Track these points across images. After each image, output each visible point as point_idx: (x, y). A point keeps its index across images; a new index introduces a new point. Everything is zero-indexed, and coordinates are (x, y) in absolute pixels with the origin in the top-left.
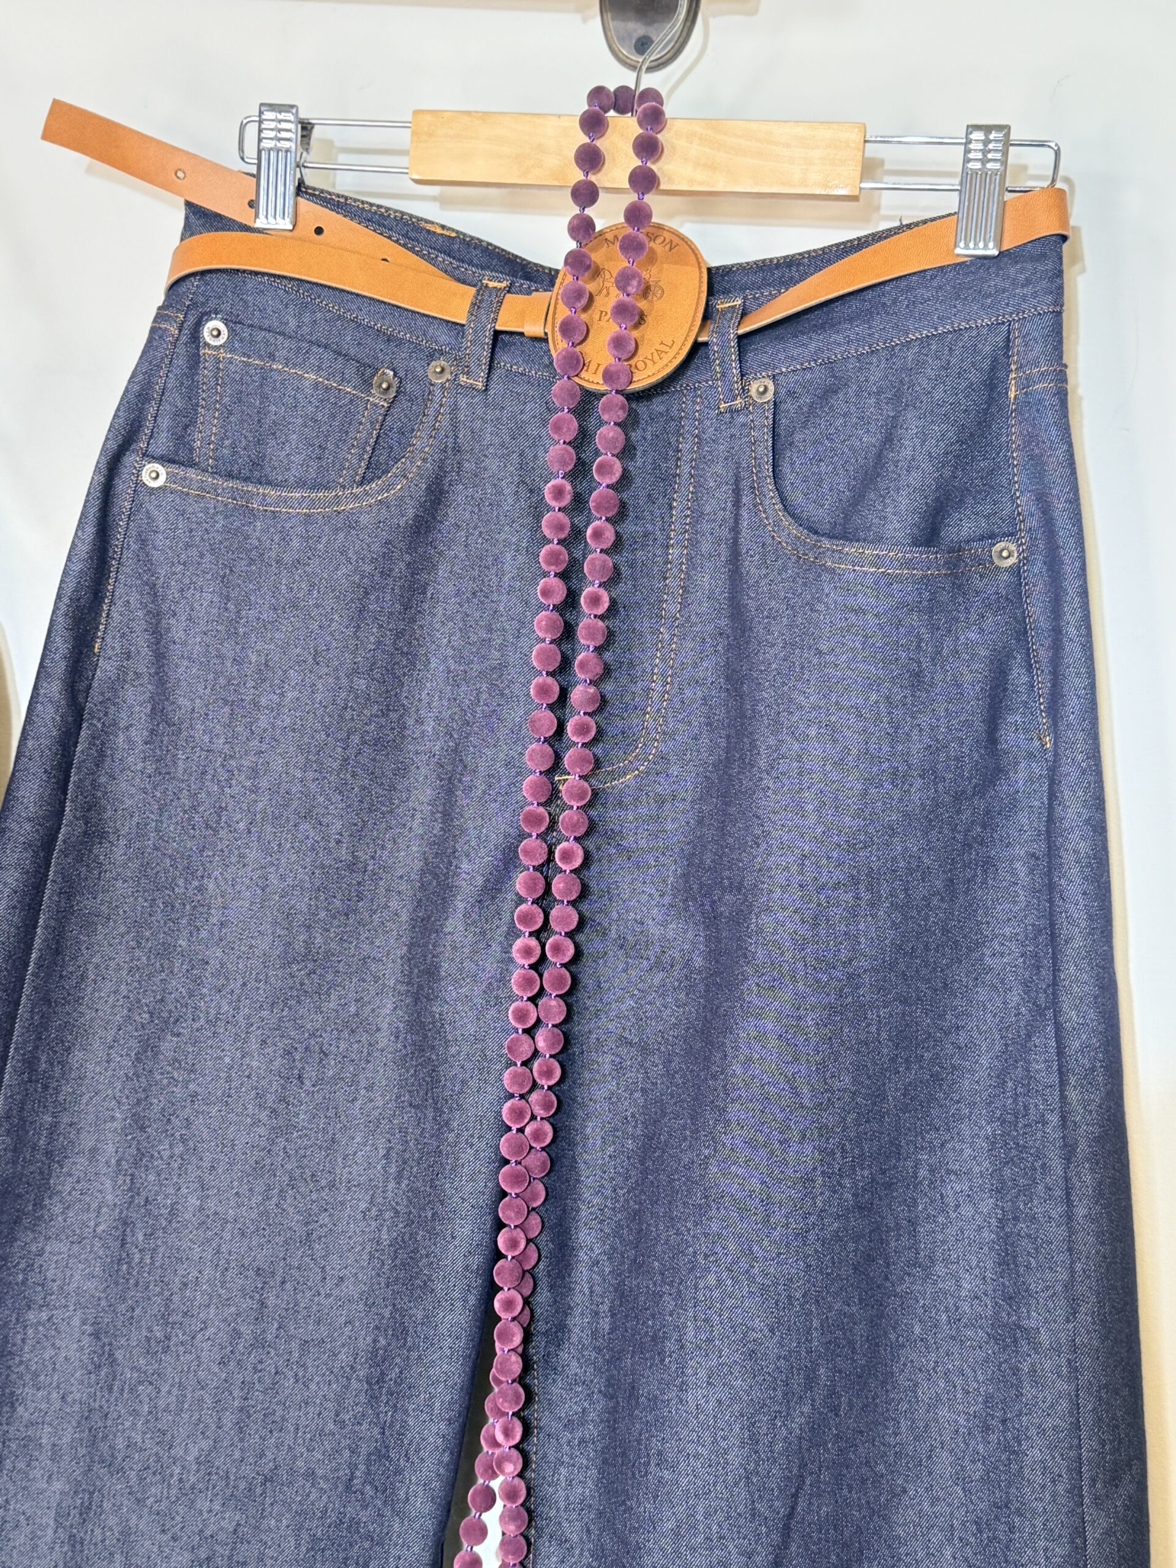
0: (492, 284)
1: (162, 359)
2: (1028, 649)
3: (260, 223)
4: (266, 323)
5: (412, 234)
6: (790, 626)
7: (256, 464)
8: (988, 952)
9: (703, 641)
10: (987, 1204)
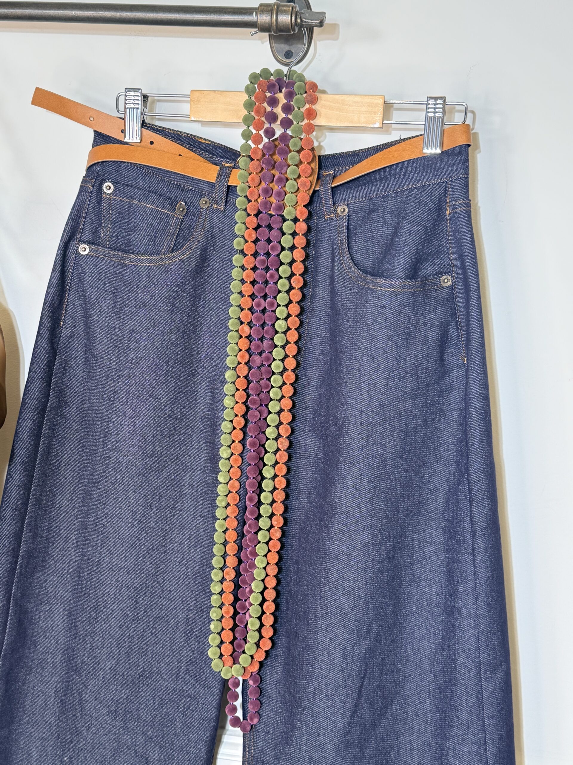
0: (226, 165)
1: (86, 200)
2: (457, 321)
3: (126, 140)
4: (130, 183)
5: (192, 143)
6: (355, 313)
7: (127, 244)
8: (442, 450)
9: (320, 319)
10: (443, 555)
